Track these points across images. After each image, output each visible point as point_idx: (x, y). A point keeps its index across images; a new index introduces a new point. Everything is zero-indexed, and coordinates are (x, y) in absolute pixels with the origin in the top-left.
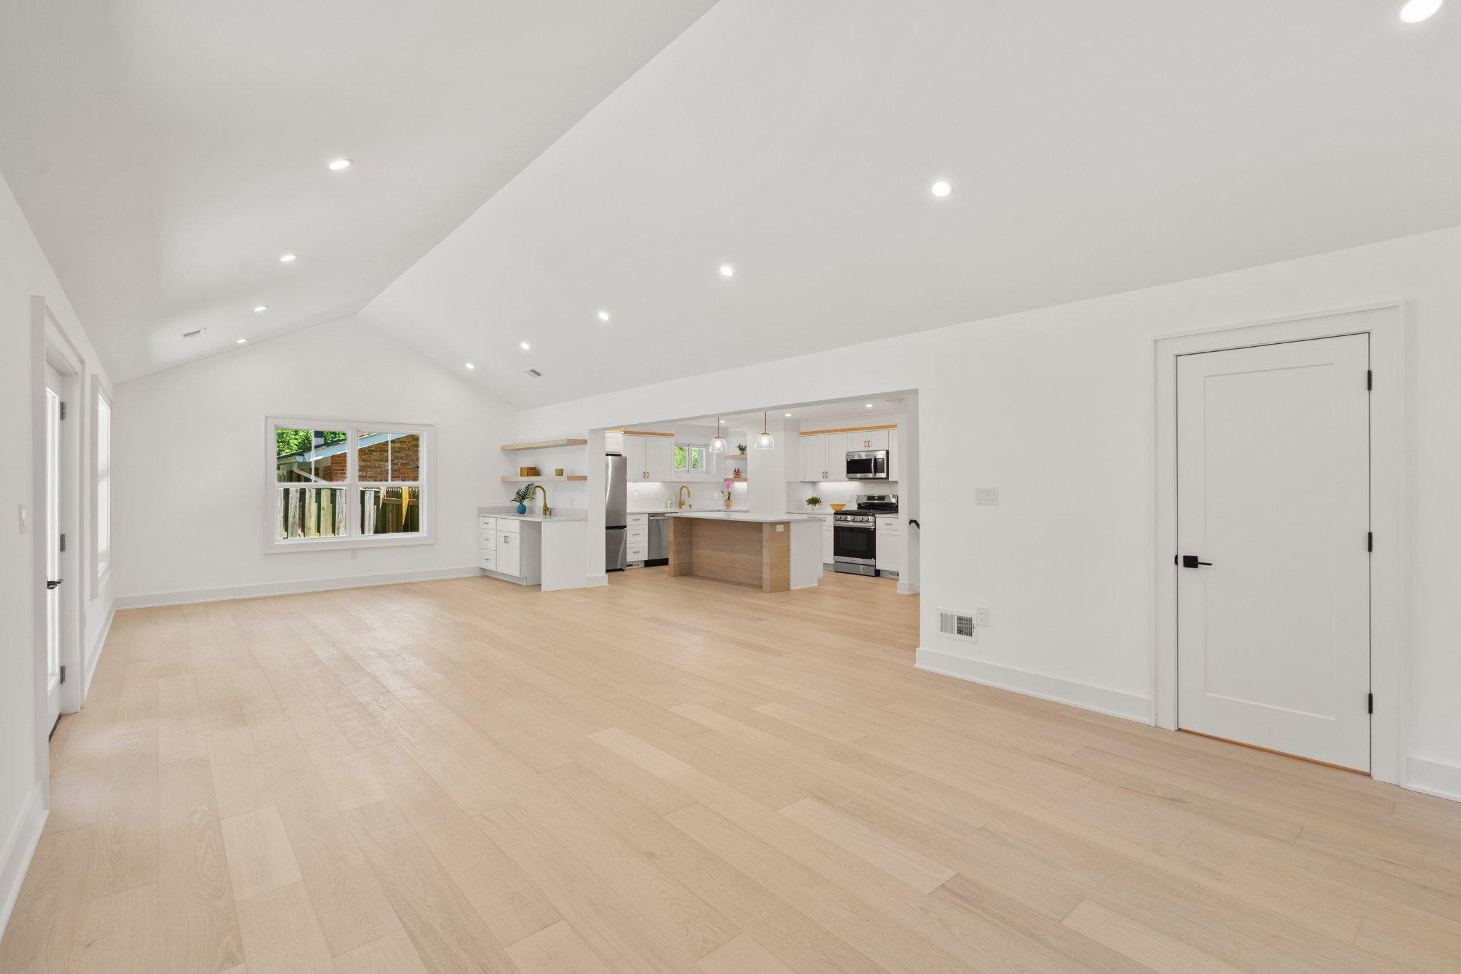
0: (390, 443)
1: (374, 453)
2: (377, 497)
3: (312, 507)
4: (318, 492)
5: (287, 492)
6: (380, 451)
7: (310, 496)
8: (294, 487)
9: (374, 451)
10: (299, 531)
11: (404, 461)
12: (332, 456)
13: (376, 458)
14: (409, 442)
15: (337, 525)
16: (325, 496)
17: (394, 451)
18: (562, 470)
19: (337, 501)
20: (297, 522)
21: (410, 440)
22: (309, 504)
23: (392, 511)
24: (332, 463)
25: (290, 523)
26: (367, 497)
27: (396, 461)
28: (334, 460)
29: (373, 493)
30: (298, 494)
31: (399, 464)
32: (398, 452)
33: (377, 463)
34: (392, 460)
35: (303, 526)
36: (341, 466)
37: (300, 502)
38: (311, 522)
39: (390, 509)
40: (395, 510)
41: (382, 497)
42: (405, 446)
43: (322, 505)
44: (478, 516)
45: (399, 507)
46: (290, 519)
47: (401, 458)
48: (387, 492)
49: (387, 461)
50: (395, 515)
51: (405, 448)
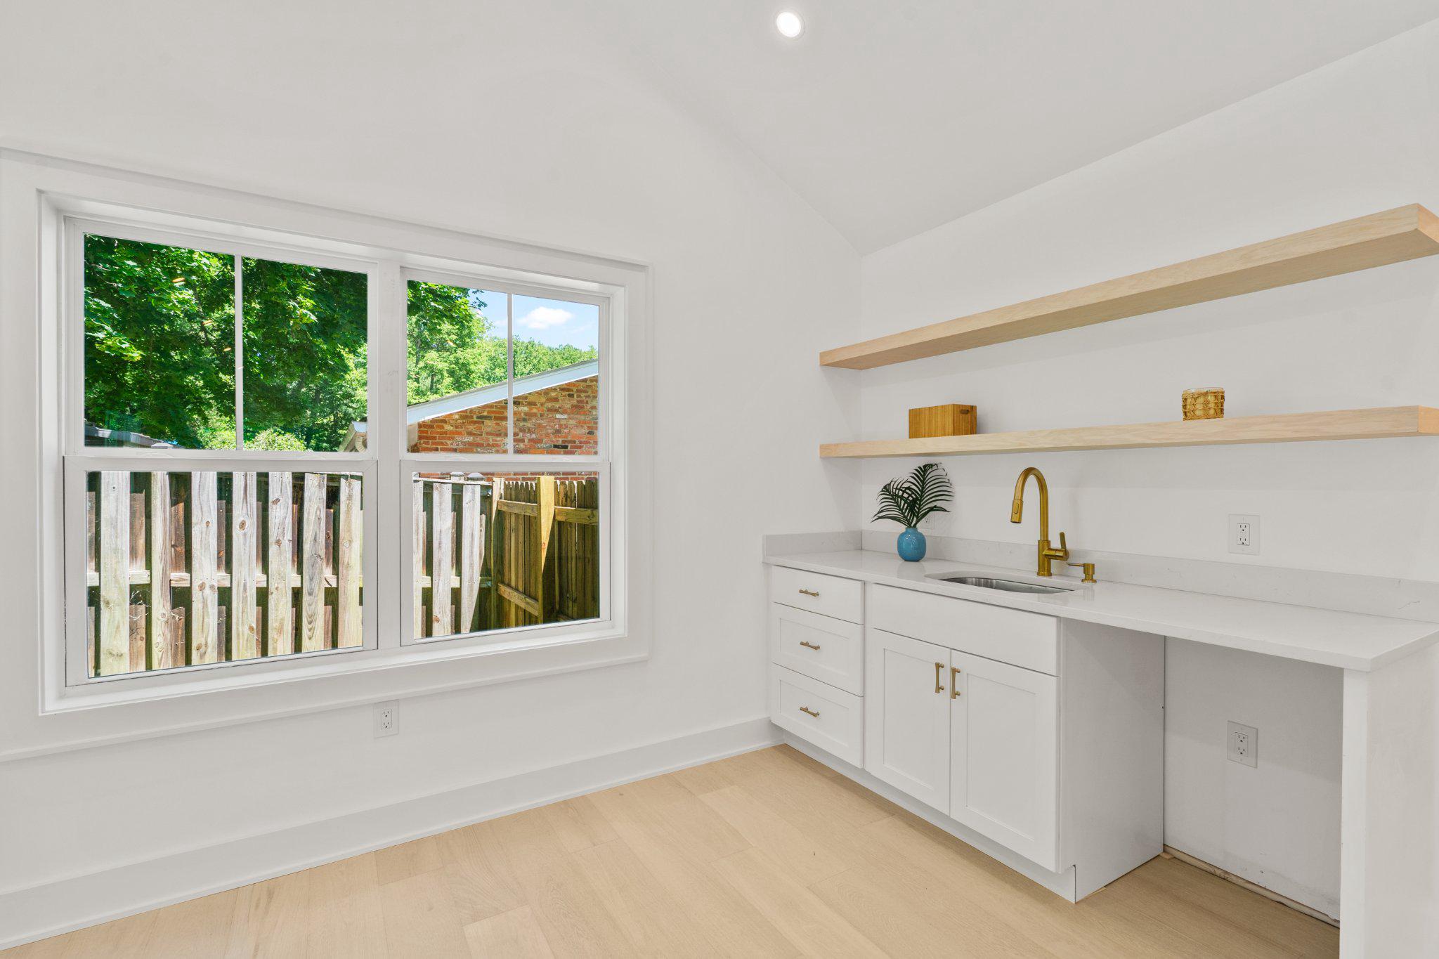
0: (511, 406)
1: (487, 422)
2: (486, 499)
6: (496, 418)
9: (486, 417)
11: (534, 436)
12: (420, 426)
13: (489, 430)
14: (542, 404)
17: (519, 419)
18: (1220, 397)
20: (322, 553)
21: (543, 400)
23: (517, 530)
24: (420, 438)
25: (306, 556)
26: (467, 497)
27: (521, 434)
28: (423, 432)
29: (478, 489)
31: (526, 441)
32: (524, 420)
33: (491, 438)
34: (515, 434)
36: (433, 444)
37: (328, 507)
39: (513, 524)
40: (521, 527)
41: (496, 498)
42: (535, 411)
44: (767, 565)
45: (531, 524)
46: (307, 547)
47: (530, 431)
48: (507, 487)
49: (506, 435)
50: (521, 539)
51: (535, 415)
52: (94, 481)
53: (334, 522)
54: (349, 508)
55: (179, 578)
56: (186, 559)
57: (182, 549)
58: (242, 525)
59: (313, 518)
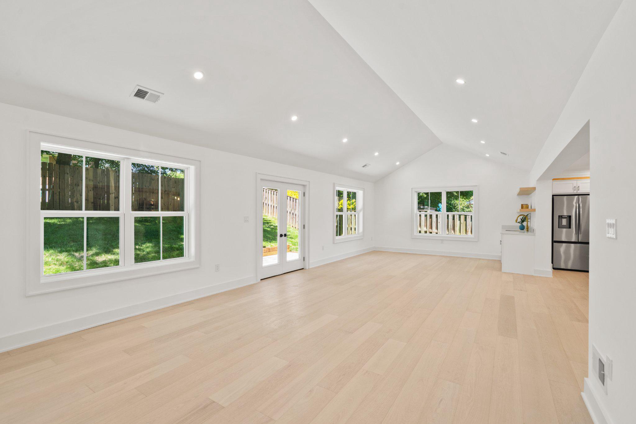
3: (457, 222)
4: (460, 216)
5: (448, 216)
7: (457, 218)
8: (451, 214)
10: (453, 232)
15: (467, 231)
16: (462, 218)
19: (467, 220)
20: (452, 228)
22: (456, 221)
25: (449, 229)
30: (452, 217)
35: (454, 229)
37: (453, 220)
38: (457, 228)
43: (461, 222)
46: (449, 227)
52: (420, 215)
53: (454, 222)
54: (456, 220)
55: (431, 230)
56: (432, 228)
57: (431, 226)
58: (439, 222)
59: (450, 222)
